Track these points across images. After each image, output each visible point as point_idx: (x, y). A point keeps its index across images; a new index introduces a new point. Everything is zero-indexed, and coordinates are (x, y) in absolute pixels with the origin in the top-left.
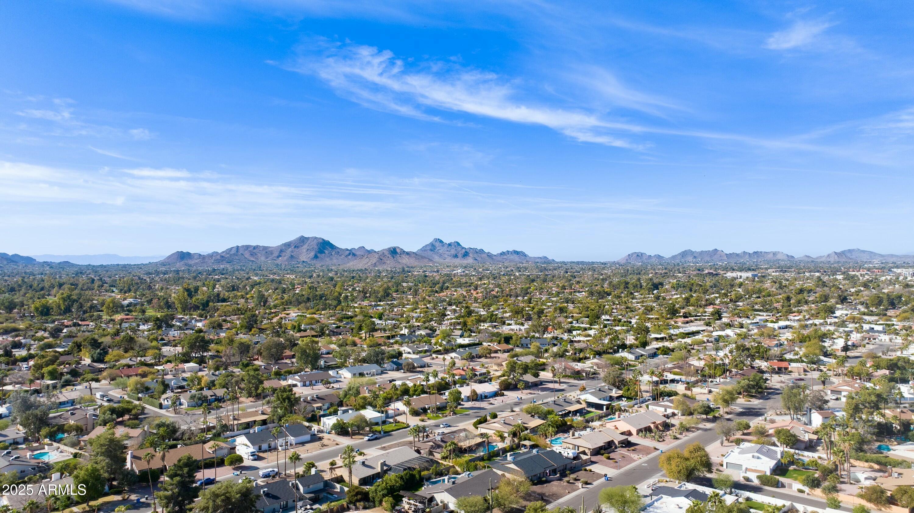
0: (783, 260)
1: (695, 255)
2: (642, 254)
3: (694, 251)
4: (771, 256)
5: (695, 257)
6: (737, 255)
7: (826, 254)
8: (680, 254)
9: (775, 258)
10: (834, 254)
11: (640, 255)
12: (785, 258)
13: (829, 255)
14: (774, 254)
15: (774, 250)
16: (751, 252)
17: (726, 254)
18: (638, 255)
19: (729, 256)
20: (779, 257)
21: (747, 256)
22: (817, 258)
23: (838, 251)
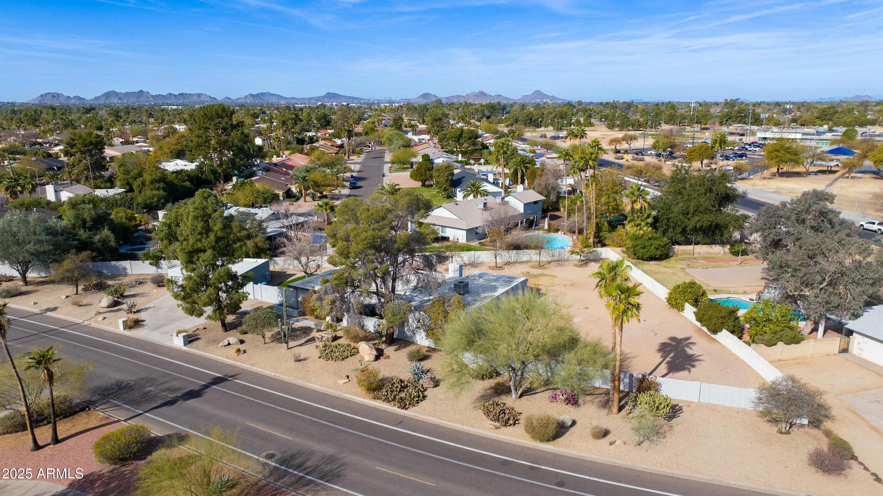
0: (207, 102)
1: (121, 97)
2: (58, 95)
3: (118, 92)
4: (195, 98)
5: (120, 99)
6: (164, 96)
7: (243, 96)
8: (103, 95)
9: (200, 100)
10: (250, 96)
11: (56, 95)
12: (208, 99)
13: (246, 97)
14: (198, 96)
15: (198, 92)
16: (177, 94)
17: (153, 96)
18: (53, 96)
19: (156, 97)
20: (203, 98)
21: (173, 98)
22: (237, 99)
23: (254, 93)
